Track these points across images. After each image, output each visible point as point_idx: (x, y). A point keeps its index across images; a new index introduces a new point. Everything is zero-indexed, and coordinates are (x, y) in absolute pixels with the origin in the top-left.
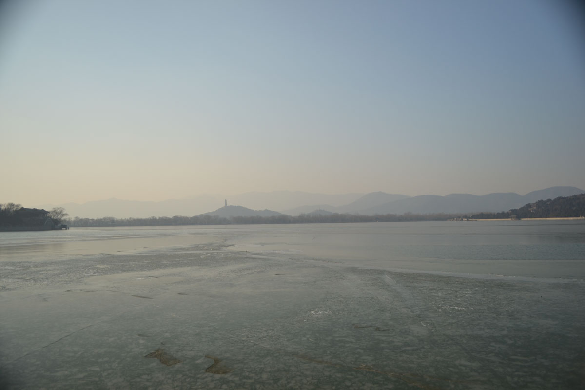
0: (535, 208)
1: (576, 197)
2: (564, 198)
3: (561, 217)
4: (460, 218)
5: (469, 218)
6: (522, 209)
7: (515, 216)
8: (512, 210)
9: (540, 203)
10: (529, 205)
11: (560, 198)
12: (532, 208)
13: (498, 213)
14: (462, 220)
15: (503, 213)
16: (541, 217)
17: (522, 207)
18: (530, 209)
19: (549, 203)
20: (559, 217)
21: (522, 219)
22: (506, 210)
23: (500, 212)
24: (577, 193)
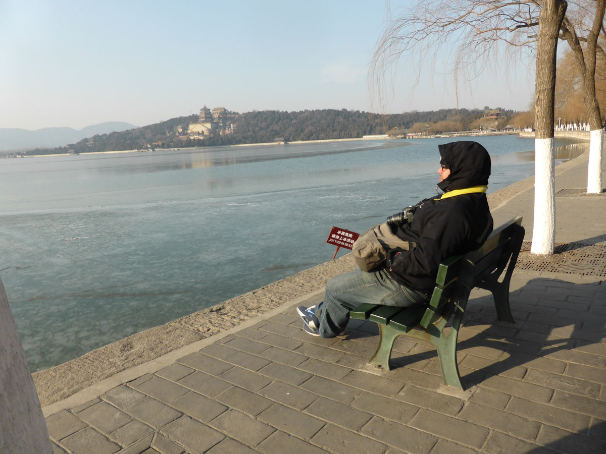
0: (92, 142)
1: (128, 132)
2: (118, 133)
3: (117, 150)
4: (12, 154)
5: (24, 154)
6: (79, 143)
7: (73, 150)
8: (69, 145)
9: (97, 138)
10: (86, 140)
11: (114, 133)
12: (89, 143)
13: (55, 149)
14: (15, 157)
15: (60, 148)
16: (99, 151)
17: (79, 142)
18: (87, 144)
19: (105, 138)
20: (115, 151)
21: (80, 154)
22: (64, 145)
23: (58, 147)
24: (129, 128)
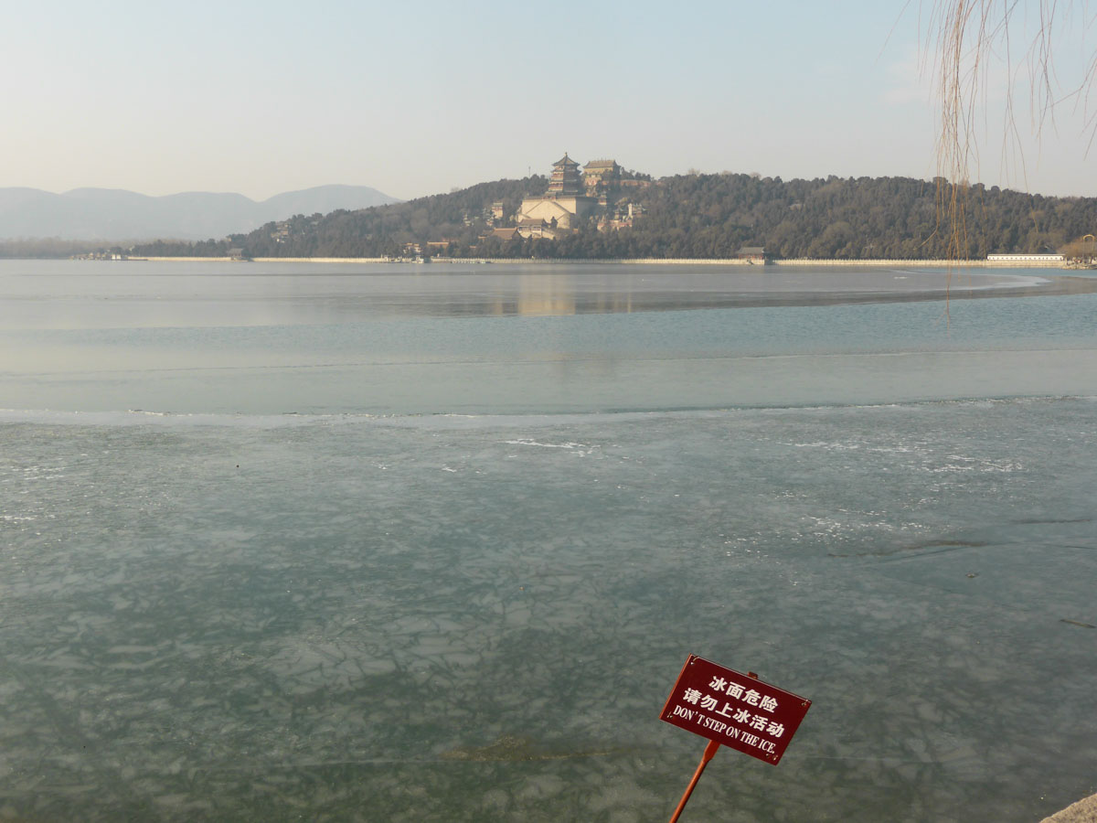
0: (286, 233)
1: (373, 213)
2: (348, 213)
3: (342, 257)
4: (103, 251)
5: (128, 253)
6: (256, 234)
7: (240, 250)
8: (233, 237)
9: (298, 222)
10: (272, 227)
11: (340, 212)
12: (279, 234)
13: (200, 244)
14: (109, 258)
15: (212, 242)
16: (299, 256)
17: (256, 231)
18: (273, 236)
19: (316, 223)
20: (337, 257)
21: (256, 259)
22: (219, 236)
23: (205, 240)
24: (377, 203)
